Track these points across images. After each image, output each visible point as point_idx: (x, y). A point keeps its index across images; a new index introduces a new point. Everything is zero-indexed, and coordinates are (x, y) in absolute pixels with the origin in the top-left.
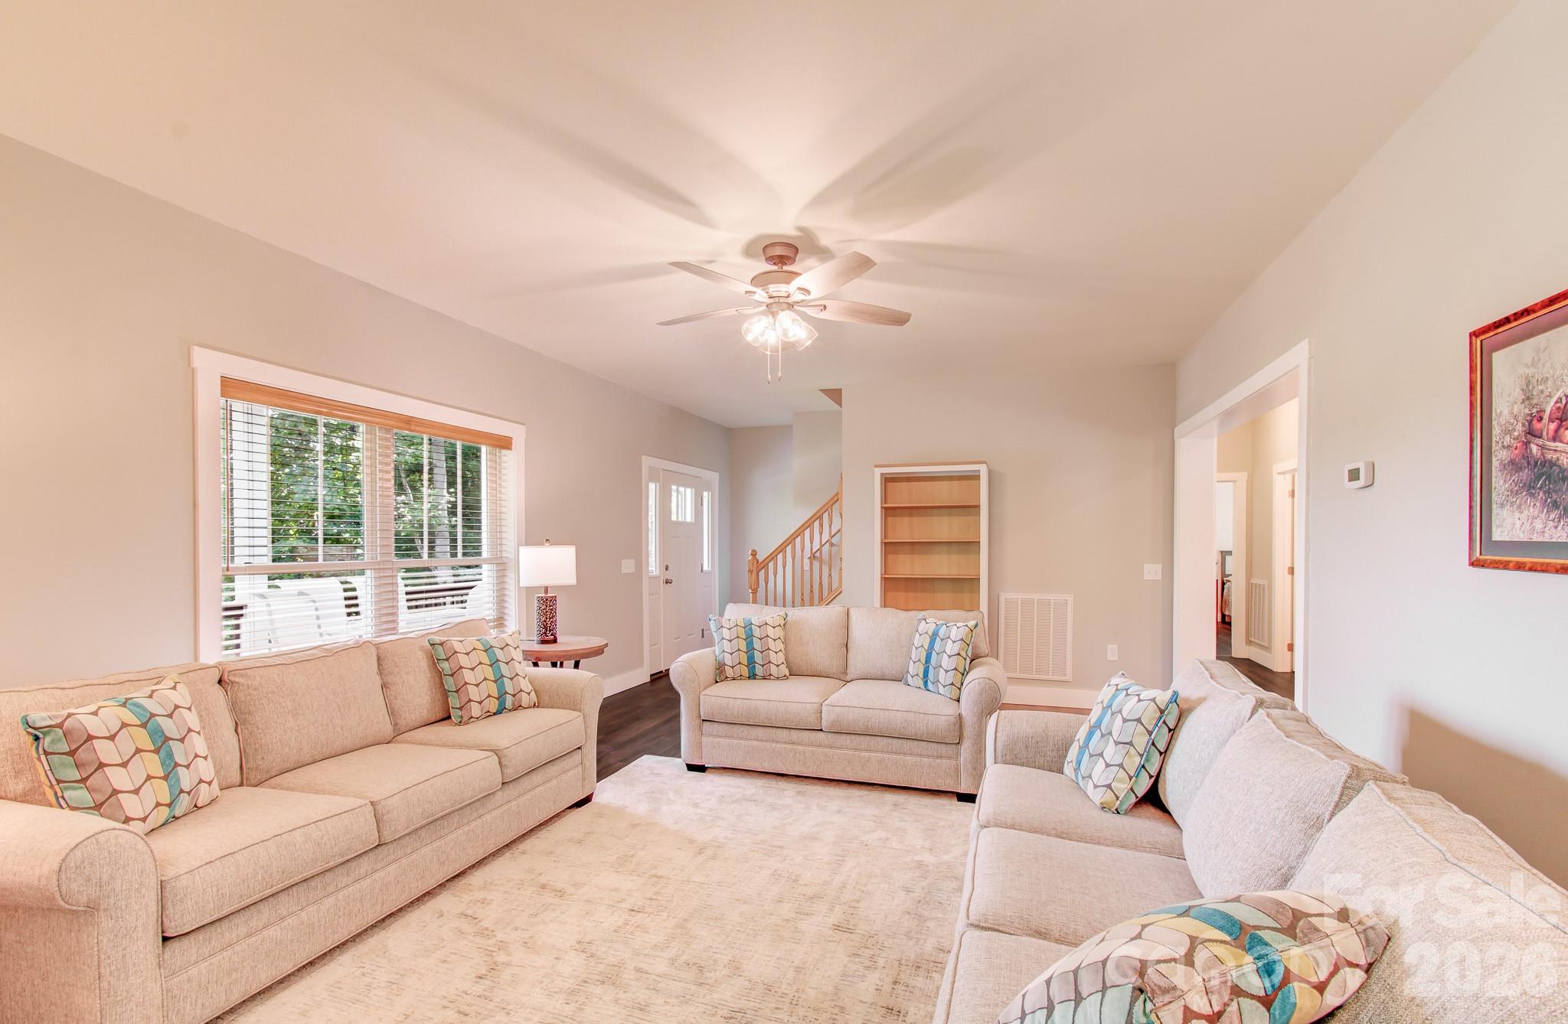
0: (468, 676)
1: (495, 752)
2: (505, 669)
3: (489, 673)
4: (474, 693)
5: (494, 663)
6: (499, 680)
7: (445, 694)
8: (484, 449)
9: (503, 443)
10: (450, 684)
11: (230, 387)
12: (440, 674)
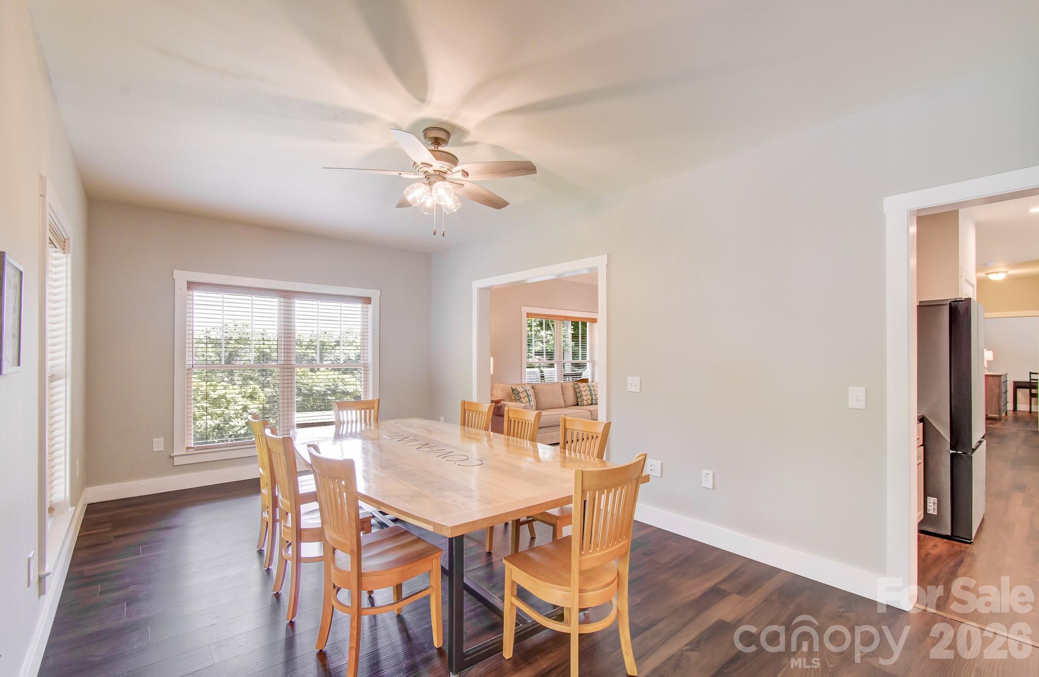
0: (583, 393)
1: (590, 411)
2: (593, 392)
3: (589, 393)
4: (585, 398)
5: (590, 390)
6: (591, 395)
7: (577, 398)
8: (588, 323)
9: (594, 321)
10: (578, 395)
11: (529, 315)
12: (576, 392)
